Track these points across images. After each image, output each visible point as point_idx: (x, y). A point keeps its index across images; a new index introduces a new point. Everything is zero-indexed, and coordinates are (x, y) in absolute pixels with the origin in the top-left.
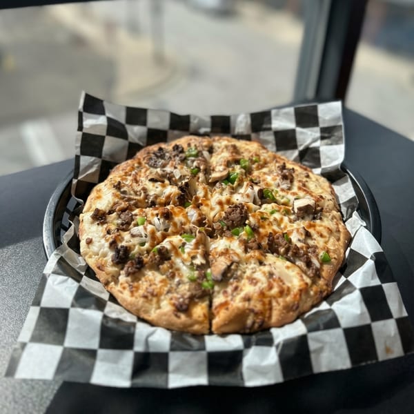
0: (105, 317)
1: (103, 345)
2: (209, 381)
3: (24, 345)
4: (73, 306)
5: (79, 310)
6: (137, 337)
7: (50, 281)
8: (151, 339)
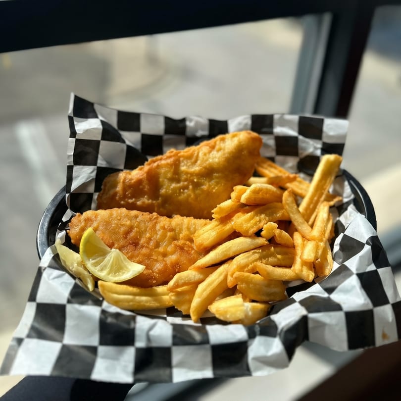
0: (104, 312)
1: (103, 342)
2: (214, 374)
3: (20, 341)
4: (69, 302)
5: (77, 306)
6: (138, 332)
7: (45, 275)
8: (152, 333)
